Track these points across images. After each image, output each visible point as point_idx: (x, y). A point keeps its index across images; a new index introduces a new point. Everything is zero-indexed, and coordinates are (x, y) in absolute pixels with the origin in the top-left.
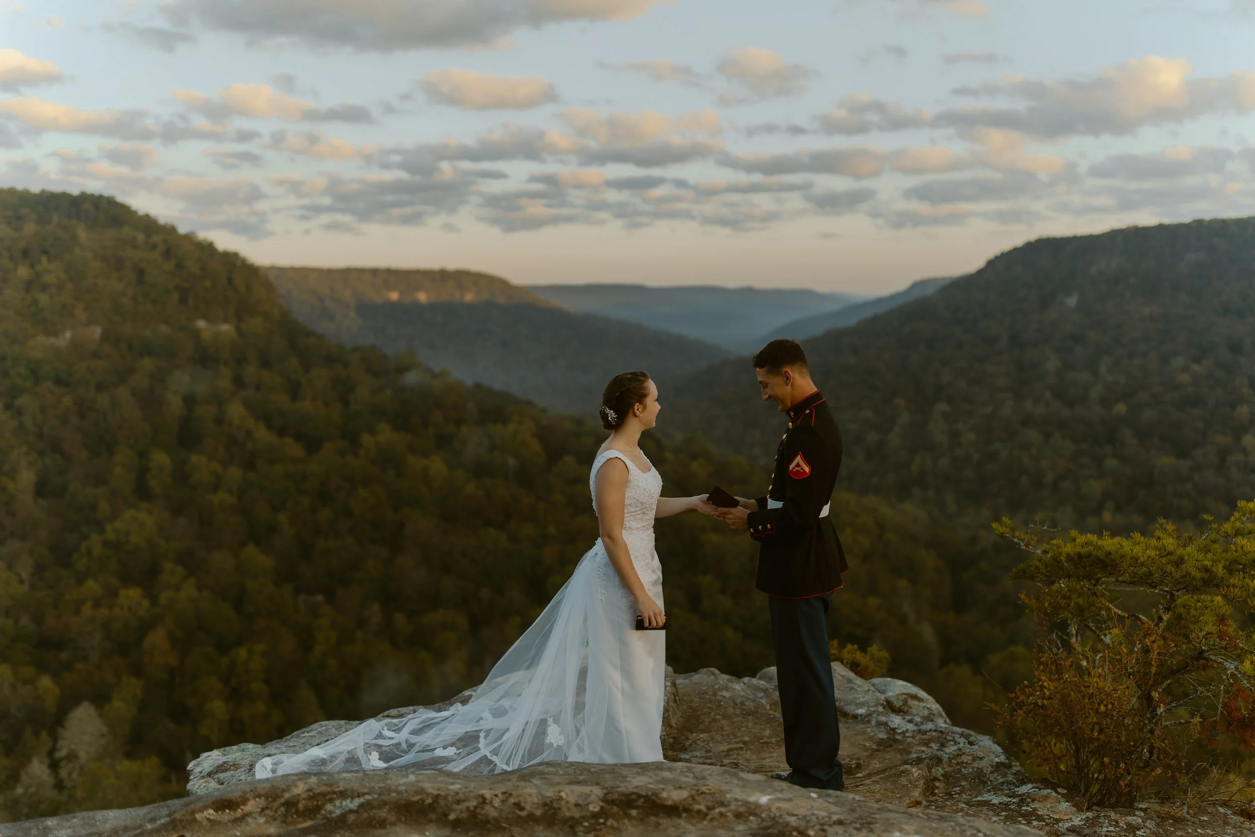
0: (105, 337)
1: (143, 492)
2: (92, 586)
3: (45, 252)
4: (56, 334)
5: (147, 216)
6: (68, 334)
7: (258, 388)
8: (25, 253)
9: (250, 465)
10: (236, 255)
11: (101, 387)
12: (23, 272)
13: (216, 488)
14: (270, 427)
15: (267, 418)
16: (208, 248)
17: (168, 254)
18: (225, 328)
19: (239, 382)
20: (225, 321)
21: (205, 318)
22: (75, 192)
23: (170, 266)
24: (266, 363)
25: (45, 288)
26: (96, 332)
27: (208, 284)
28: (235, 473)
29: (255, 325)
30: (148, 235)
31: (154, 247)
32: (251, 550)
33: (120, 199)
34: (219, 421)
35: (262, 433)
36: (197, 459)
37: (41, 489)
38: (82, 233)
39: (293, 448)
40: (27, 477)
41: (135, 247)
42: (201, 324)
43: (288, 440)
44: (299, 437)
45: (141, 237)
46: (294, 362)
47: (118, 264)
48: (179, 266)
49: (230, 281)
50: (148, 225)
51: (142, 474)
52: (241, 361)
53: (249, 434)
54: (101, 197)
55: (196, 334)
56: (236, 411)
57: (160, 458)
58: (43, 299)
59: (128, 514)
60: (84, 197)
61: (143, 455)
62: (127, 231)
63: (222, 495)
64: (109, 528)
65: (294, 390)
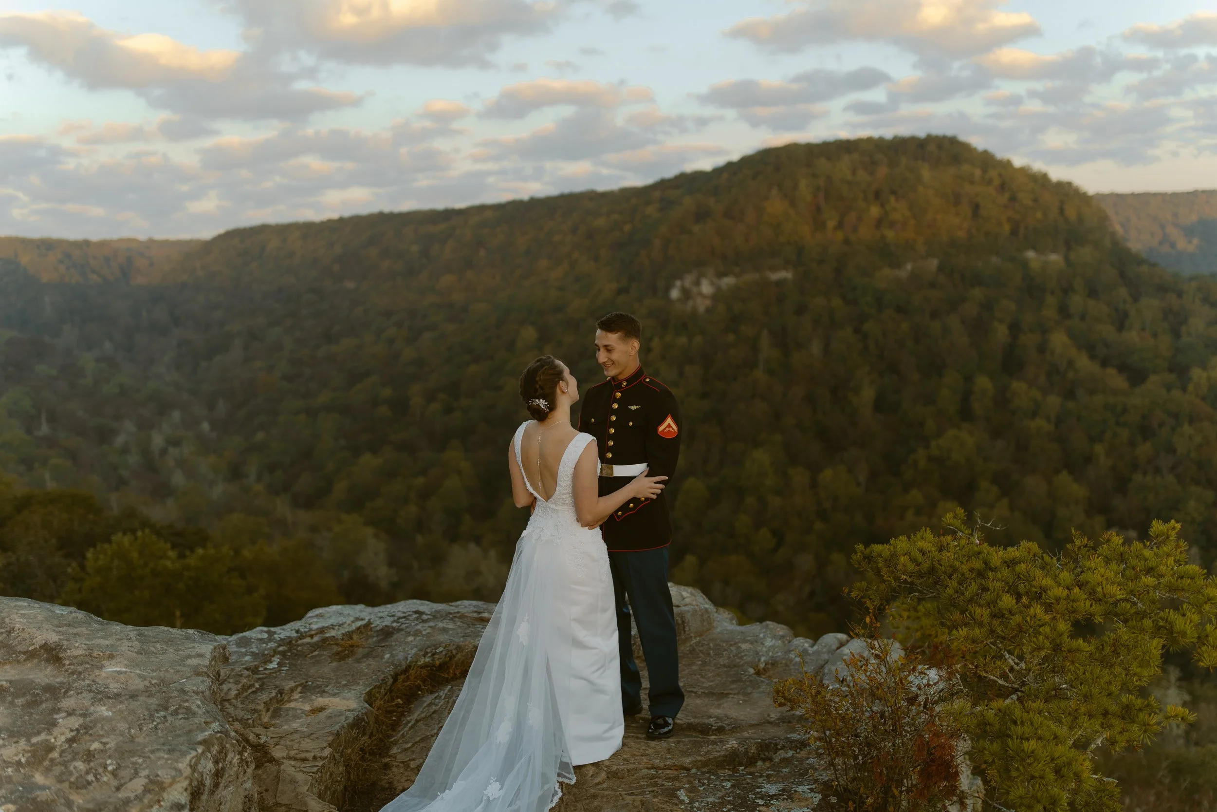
0: (940, 269)
1: (966, 414)
2: (916, 496)
3: (894, 192)
4: (898, 265)
5: (986, 152)
6: (909, 267)
7: (1083, 317)
8: (877, 195)
9: (1070, 394)
10: (1069, 184)
11: (934, 315)
12: (875, 211)
13: (1034, 414)
14: (1092, 357)
15: (1090, 349)
16: (1042, 180)
17: (1002, 187)
18: (1054, 257)
19: (1064, 311)
20: (1055, 251)
21: (1034, 248)
22: (922, 134)
23: (1004, 199)
24: (1092, 293)
25: (892, 225)
26: (933, 264)
27: (1039, 215)
28: (1054, 401)
29: (1085, 254)
30: (985, 171)
31: (990, 182)
32: (1064, 477)
33: (963, 138)
34: (1042, 348)
35: (1084, 363)
36: (1018, 386)
37: (880, 405)
38: (926, 173)
39: (1117, 380)
40: (868, 394)
41: (972, 182)
42: (1031, 254)
43: (1111, 371)
44: (1122, 368)
45: (978, 173)
46: (1123, 292)
47: (957, 200)
48: (1013, 199)
49: (1062, 211)
50: (986, 160)
51: (966, 397)
52: (1068, 290)
53: (1071, 363)
54: (944, 138)
55: (1025, 264)
56: (1059, 340)
57: (983, 382)
58: (890, 234)
59: (951, 433)
60: (930, 139)
61: (969, 379)
62: (966, 168)
63: (1039, 423)
64: (933, 444)
65: (1121, 322)
